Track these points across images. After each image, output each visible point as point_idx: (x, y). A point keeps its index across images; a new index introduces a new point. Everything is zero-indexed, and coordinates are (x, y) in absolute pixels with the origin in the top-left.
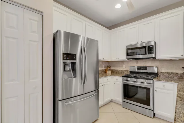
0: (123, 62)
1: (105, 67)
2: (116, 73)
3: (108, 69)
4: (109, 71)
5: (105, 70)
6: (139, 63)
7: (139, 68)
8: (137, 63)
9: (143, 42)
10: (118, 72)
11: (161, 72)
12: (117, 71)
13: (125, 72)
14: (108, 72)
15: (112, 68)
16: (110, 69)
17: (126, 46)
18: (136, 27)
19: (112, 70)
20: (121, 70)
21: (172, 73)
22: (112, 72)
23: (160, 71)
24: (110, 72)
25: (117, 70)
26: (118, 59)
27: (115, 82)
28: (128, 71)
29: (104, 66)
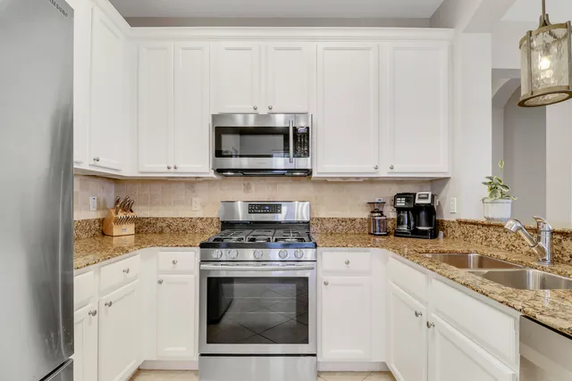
0: (191, 183)
1: (101, 206)
2: (161, 232)
3: (121, 215)
4: (124, 226)
5: (102, 221)
6: (253, 188)
7: (254, 208)
8: (247, 188)
9: (273, 110)
10: (169, 226)
11: (318, 219)
12: (164, 225)
13: (200, 225)
14: (116, 230)
15: (141, 212)
16: (130, 215)
17: (215, 117)
18: (250, 49)
19: (136, 220)
20: (183, 220)
21: (344, 220)
22: (137, 232)
23: (316, 216)
24: (130, 229)
25: (164, 220)
26: (172, 170)
27: (161, 277)
28: (212, 219)
29: (93, 203)
